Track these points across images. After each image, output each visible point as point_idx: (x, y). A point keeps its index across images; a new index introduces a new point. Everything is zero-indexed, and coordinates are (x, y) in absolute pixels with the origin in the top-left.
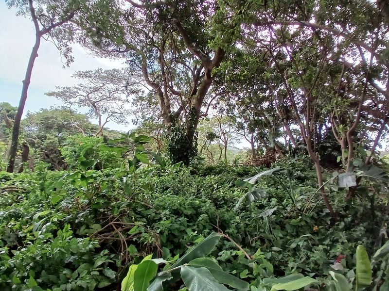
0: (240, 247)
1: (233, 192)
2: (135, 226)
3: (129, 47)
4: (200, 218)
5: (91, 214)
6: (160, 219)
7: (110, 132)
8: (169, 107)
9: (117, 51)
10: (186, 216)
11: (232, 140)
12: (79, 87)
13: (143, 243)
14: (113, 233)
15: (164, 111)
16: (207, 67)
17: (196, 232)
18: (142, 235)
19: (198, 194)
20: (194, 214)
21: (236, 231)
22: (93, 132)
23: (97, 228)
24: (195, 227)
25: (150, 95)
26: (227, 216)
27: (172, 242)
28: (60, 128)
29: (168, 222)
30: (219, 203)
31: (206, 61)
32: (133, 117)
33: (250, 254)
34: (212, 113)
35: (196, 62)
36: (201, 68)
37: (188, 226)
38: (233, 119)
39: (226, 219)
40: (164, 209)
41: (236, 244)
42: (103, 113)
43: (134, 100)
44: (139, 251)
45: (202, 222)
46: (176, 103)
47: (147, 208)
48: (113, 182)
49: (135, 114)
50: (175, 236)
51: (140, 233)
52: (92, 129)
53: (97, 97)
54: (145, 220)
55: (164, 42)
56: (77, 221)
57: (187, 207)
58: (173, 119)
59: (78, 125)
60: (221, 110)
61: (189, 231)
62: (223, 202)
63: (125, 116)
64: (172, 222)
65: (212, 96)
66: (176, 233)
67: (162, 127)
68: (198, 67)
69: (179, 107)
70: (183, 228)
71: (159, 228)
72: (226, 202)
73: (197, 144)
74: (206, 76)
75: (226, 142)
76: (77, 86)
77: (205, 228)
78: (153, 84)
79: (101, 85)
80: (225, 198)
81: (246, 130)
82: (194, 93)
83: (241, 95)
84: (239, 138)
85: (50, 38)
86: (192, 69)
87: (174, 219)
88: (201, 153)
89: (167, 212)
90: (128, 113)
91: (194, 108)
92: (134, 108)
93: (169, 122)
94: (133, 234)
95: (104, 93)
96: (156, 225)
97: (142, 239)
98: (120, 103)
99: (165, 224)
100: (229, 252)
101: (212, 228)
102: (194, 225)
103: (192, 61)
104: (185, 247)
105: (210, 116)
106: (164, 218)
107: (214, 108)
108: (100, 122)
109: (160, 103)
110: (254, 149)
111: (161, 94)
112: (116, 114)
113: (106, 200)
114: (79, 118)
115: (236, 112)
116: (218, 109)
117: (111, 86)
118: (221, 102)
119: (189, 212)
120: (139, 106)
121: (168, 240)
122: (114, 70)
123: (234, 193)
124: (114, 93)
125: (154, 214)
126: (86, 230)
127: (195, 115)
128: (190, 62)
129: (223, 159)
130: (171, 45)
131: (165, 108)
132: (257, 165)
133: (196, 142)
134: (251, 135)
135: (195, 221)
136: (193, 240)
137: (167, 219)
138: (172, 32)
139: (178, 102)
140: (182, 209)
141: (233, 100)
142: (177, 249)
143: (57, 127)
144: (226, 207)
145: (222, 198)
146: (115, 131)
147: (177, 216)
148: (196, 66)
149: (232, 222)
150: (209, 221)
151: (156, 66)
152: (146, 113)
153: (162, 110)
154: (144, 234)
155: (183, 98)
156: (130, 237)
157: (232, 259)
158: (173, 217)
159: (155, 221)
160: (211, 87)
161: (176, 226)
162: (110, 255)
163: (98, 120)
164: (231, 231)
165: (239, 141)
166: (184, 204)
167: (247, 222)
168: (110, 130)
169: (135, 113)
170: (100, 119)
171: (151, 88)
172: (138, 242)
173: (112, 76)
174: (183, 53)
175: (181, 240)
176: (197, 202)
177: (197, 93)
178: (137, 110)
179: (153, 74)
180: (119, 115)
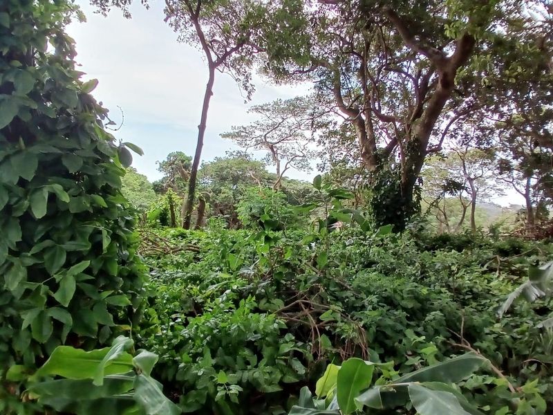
0: (499, 372)
1: (489, 282)
2: (327, 309)
3: (316, 62)
4: (429, 317)
5: (272, 285)
6: (363, 307)
7: (289, 182)
8: (373, 141)
9: (300, 72)
10: (404, 309)
11: (486, 191)
12: (256, 125)
13: (339, 336)
14: (300, 314)
15: (366, 149)
16: (441, 70)
17: (424, 337)
18: (338, 324)
19: (422, 278)
20: (418, 310)
21: (494, 347)
22: (270, 183)
23: (279, 304)
24: (420, 329)
25: (344, 127)
26: (477, 319)
27: (382, 345)
28: (235, 180)
29: (375, 313)
30: (462, 297)
31: (439, 61)
32: (319, 161)
33: (515, 384)
34: (449, 145)
35: (422, 65)
36: (430, 74)
37: (408, 326)
38: (489, 153)
39: (476, 324)
40: (369, 293)
41: (493, 367)
42: (282, 157)
43: (321, 137)
44: (334, 345)
45: (433, 323)
46: (384, 134)
47: (343, 288)
48: (299, 247)
49: (321, 157)
50: (387, 337)
51: (336, 322)
52: (269, 179)
53: (275, 136)
54: (340, 304)
55: (368, 45)
56: (257, 292)
57: (405, 296)
58: (378, 159)
59: (253, 175)
60: (466, 139)
61: (409, 332)
62: (470, 296)
63: (309, 160)
64: (381, 315)
65: (448, 117)
66: (389, 332)
67: (360, 172)
68: (424, 72)
69: (389, 141)
70: (399, 327)
71: (361, 320)
72: (476, 297)
73: (419, 198)
74: (439, 86)
75: (474, 195)
76: (253, 125)
77: (437, 332)
78: (348, 110)
79: (281, 120)
80: (475, 290)
81: (515, 172)
82: (418, 115)
83: (505, 109)
84: (502, 187)
85: (226, 69)
86: (414, 76)
87: (384, 310)
88: (428, 212)
89: (374, 298)
90: (312, 155)
91: (416, 140)
92: (321, 148)
93: (373, 164)
94: (326, 320)
95: (283, 130)
96: (357, 314)
97: (338, 330)
98: (303, 142)
99: (370, 315)
100: (480, 378)
101: (449, 335)
102: (418, 326)
103: (413, 64)
104: (403, 355)
105: (445, 151)
106: (370, 307)
107: (452, 136)
108: (278, 170)
109: (360, 136)
110: (530, 208)
111: (361, 124)
112: (297, 158)
113: (291, 271)
114: (255, 167)
115: (495, 140)
116: (459, 137)
117: (291, 120)
118: (466, 126)
119: (410, 305)
120: (327, 145)
121: (376, 340)
122: (297, 99)
123: (491, 284)
124: (295, 129)
125: (353, 299)
126: (267, 305)
127: (417, 151)
128: (410, 67)
129: (467, 223)
130: (378, 48)
131: (367, 143)
132: (538, 238)
133: (419, 196)
134: (525, 182)
135: (420, 320)
136: (417, 348)
137: (374, 309)
138: (381, 27)
139: (387, 132)
140: (399, 298)
141: (489, 120)
142: (390, 357)
143: (231, 178)
144: (474, 304)
145: (467, 289)
146: (295, 181)
147: (389, 307)
148: (420, 71)
149: (487, 330)
150: (444, 323)
151: (354, 82)
152: (336, 155)
153: (363, 146)
154: (340, 324)
155: (398, 124)
156: (321, 324)
157: (485, 389)
158: (383, 307)
159: (355, 309)
160: (447, 102)
161: (389, 322)
162: (296, 343)
163: (276, 167)
164: (484, 345)
165: (501, 192)
166: (401, 291)
167: (515, 335)
168: (289, 179)
169: (321, 155)
170: (279, 166)
171: (346, 116)
172: (333, 333)
173: (294, 107)
174: (398, 54)
175: (396, 344)
176: (425, 291)
177: (424, 114)
178: (325, 151)
179: (348, 95)
180: (301, 158)
